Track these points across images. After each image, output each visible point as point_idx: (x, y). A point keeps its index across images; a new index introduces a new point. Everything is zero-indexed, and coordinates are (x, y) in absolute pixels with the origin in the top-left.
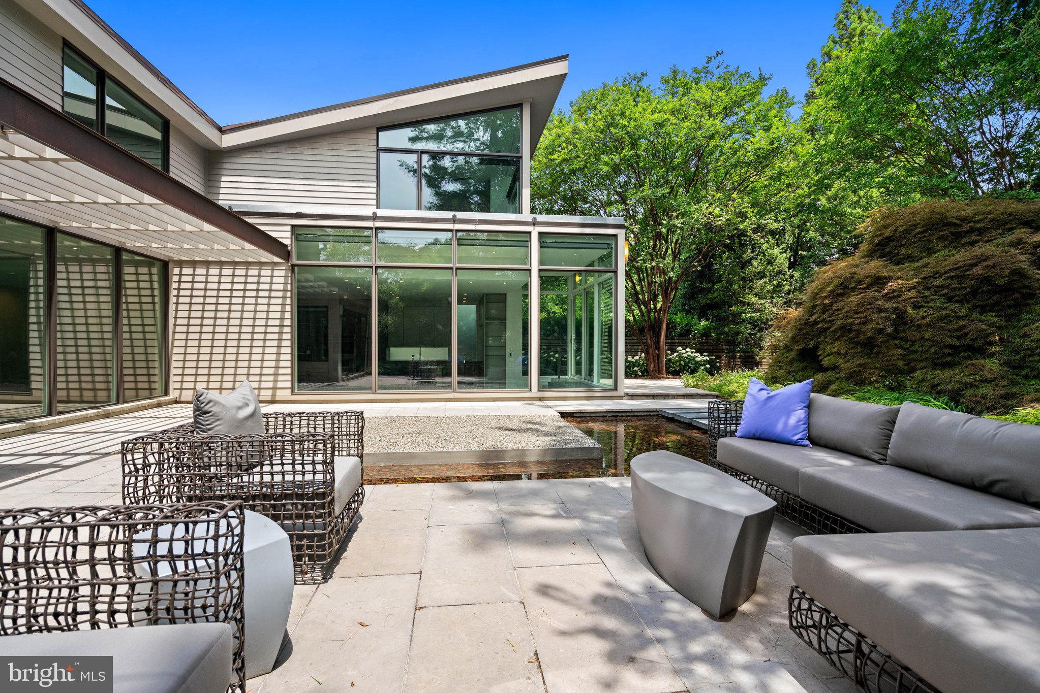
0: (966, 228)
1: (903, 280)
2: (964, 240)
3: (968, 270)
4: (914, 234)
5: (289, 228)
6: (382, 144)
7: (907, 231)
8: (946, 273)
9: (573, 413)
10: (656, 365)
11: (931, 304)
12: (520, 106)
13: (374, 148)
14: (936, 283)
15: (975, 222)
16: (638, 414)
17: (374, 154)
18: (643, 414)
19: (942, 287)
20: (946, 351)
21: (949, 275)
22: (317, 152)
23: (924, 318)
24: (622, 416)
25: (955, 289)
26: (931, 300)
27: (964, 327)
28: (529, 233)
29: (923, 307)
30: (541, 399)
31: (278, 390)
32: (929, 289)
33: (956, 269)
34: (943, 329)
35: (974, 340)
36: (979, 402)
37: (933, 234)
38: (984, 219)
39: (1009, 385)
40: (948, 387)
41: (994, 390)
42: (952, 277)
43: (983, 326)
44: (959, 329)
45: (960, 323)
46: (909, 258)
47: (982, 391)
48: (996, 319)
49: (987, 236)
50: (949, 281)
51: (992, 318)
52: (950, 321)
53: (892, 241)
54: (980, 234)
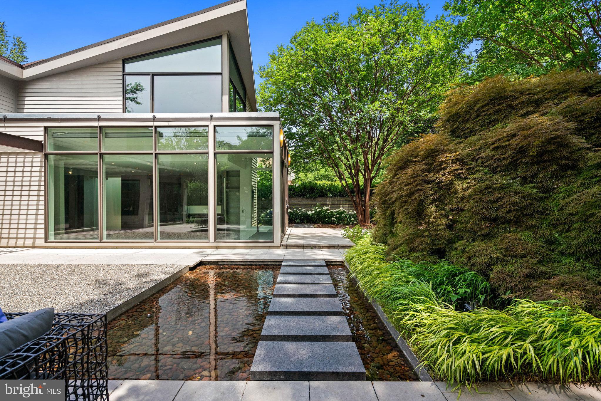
0: (523, 98)
1: (450, 153)
3: (509, 140)
4: (476, 109)
5: (43, 129)
6: (127, 70)
7: (471, 107)
8: (493, 144)
9: (218, 262)
10: (363, 217)
11: (475, 176)
12: (220, 37)
13: (121, 73)
14: (483, 154)
15: (534, 94)
16: (270, 263)
17: (121, 78)
18: (273, 263)
19: (487, 158)
21: (495, 145)
22: (84, 78)
23: (466, 189)
24: (256, 265)
25: (498, 160)
26: (477, 171)
27: (501, 198)
28: (207, 126)
29: (466, 178)
30: (217, 248)
31: (37, 240)
32: (477, 160)
33: (500, 140)
34: (481, 200)
35: (509, 212)
36: (505, 280)
37: (490, 108)
38: (543, 90)
39: (541, 262)
40: (480, 260)
41: (522, 267)
42: (496, 148)
43: (516, 199)
44: (498, 200)
45: (497, 195)
46: (472, 132)
47: (510, 268)
48: (534, 191)
49: (542, 108)
50: (494, 152)
51: (530, 189)
52: (489, 193)
53: (460, 117)
54: (538, 106)
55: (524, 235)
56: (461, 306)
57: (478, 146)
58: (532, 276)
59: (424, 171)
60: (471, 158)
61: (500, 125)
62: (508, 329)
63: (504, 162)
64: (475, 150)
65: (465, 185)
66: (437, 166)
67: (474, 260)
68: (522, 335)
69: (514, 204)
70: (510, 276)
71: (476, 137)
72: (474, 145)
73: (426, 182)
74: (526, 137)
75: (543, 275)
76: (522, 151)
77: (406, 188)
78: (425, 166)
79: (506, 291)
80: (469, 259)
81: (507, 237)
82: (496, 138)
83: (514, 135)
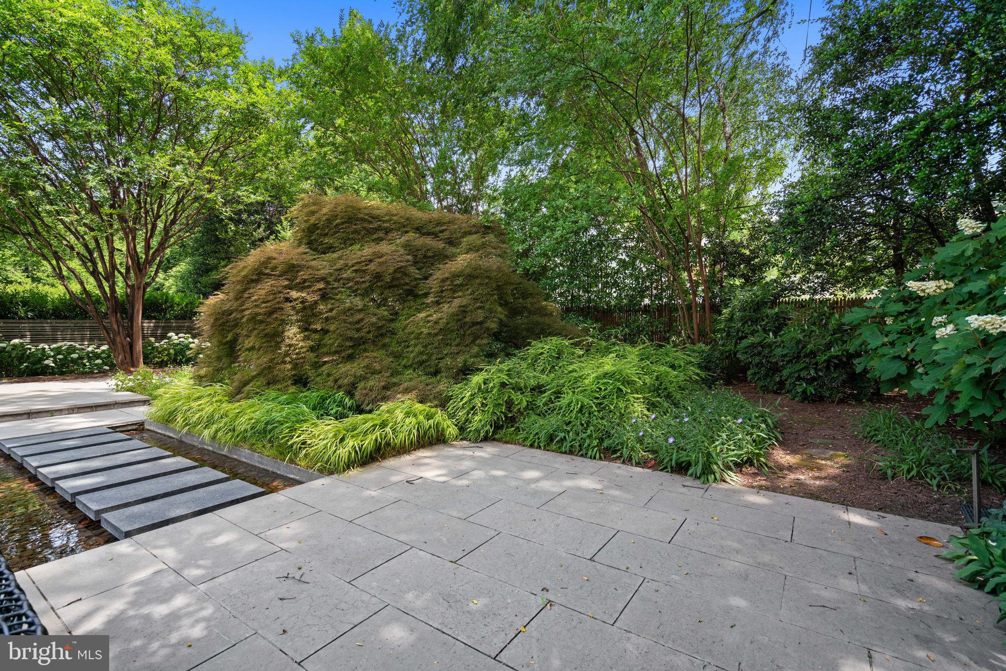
0: (375, 225)
2: (375, 236)
3: (367, 265)
4: (335, 225)
7: (329, 221)
8: (353, 266)
10: (128, 356)
11: (338, 297)
14: (345, 276)
15: (384, 222)
19: (349, 279)
20: (348, 344)
21: (355, 268)
23: (331, 310)
25: (357, 283)
26: (339, 292)
27: (362, 320)
32: (339, 281)
33: (359, 263)
34: (345, 321)
35: (369, 332)
36: (367, 394)
37: (349, 227)
38: (390, 220)
39: (392, 375)
40: (346, 381)
41: (379, 382)
42: (356, 271)
43: (374, 319)
44: (358, 322)
45: (359, 316)
46: (330, 249)
47: (371, 383)
48: (386, 313)
49: (390, 236)
50: (354, 274)
51: (384, 312)
52: (352, 314)
53: (318, 228)
54: (387, 233)
55: (380, 354)
56: (340, 417)
57: (338, 266)
58: (386, 388)
59: (286, 287)
60: (333, 277)
61: (357, 247)
62: (376, 422)
63: (364, 286)
64: (336, 270)
65: (329, 306)
66: (300, 283)
67: (340, 382)
68: (383, 425)
69: (373, 324)
70: (371, 390)
71: (335, 255)
72: (335, 265)
73: (288, 300)
74: (380, 264)
75: (395, 384)
76: (378, 277)
77: (264, 305)
78: (286, 283)
79: (369, 404)
80: (336, 381)
81: (367, 357)
82: (356, 261)
83: (371, 261)
